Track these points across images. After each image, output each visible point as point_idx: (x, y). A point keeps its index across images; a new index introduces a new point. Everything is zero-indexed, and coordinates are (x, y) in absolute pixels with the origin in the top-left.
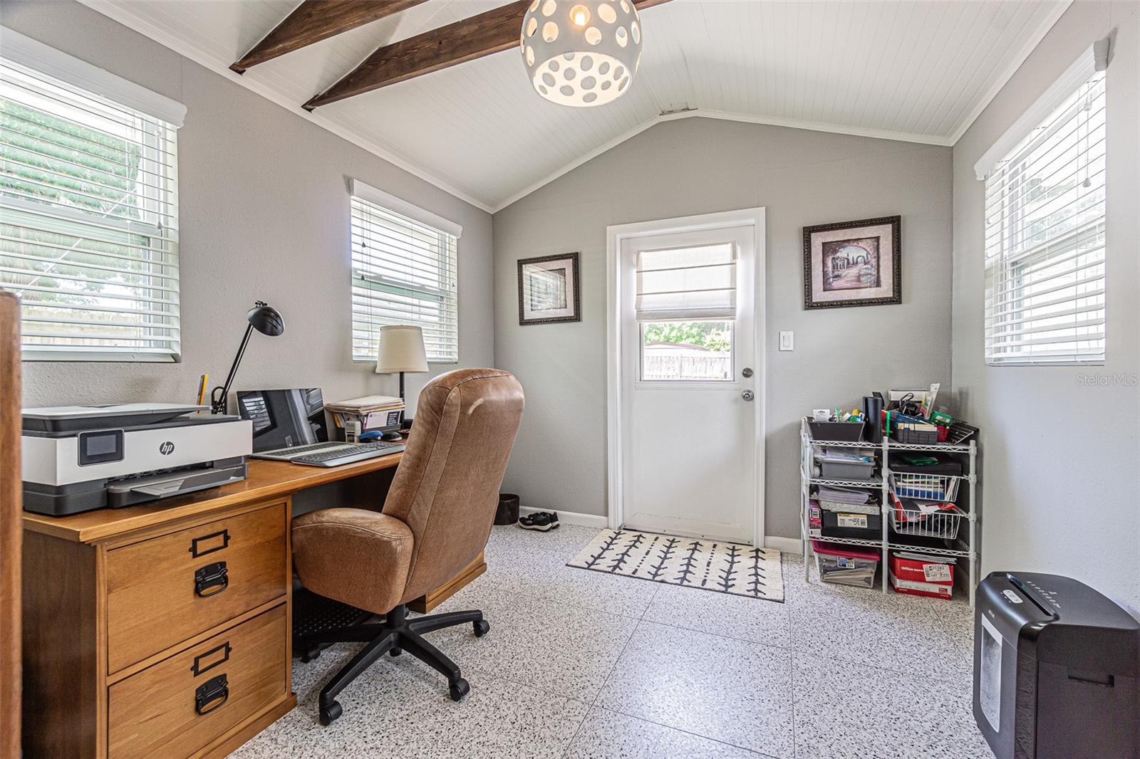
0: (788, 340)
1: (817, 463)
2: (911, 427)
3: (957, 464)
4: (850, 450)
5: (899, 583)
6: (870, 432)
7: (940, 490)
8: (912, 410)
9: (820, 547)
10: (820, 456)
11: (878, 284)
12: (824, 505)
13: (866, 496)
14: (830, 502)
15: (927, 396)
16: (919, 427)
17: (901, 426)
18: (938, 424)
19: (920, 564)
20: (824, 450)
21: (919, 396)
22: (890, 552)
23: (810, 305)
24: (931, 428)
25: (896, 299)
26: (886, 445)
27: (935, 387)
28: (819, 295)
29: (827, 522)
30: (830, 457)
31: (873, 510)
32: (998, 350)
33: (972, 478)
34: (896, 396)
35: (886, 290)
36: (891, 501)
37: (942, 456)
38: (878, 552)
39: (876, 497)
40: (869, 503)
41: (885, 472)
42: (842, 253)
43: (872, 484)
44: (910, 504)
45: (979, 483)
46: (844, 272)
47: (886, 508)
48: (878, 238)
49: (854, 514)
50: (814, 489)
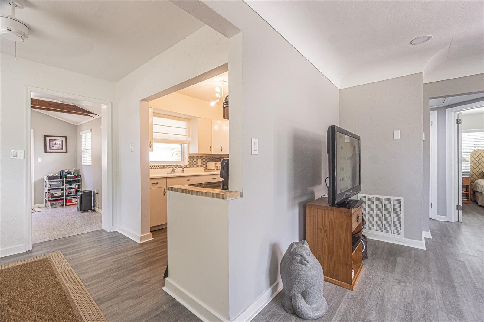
0: (40, 160)
1: (50, 185)
2: (69, 176)
3: (77, 181)
4: (57, 181)
5: (68, 204)
6: (61, 178)
7: (75, 186)
8: (70, 173)
9: (50, 201)
10: (50, 183)
11: (62, 149)
12: (51, 193)
13: (61, 190)
14: (52, 192)
15: (72, 171)
16: (71, 176)
17: (67, 176)
18: (74, 175)
19: (71, 200)
20: (51, 182)
21: (71, 170)
22: (66, 199)
23: (46, 152)
24: (73, 176)
25: (66, 152)
26: (64, 179)
27: (74, 169)
28: (48, 150)
29: (52, 196)
30: (52, 183)
31: (62, 192)
32: (84, 163)
33: (80, 183)
34: (66, 171)
35: (64, 150)
36: (66, 190)
37: (75, 181)
38: (63, 199)
39: (62, 189)
40: (61, 191)
41: (64, 184)
42: (54, 142)
43: (62, 187)
44: (70, 189)
45: (81, 184)
46: (54, 146)
47: (65, 191)
48: (62, 140)
49: (58, 193)
50: (49, 190)
